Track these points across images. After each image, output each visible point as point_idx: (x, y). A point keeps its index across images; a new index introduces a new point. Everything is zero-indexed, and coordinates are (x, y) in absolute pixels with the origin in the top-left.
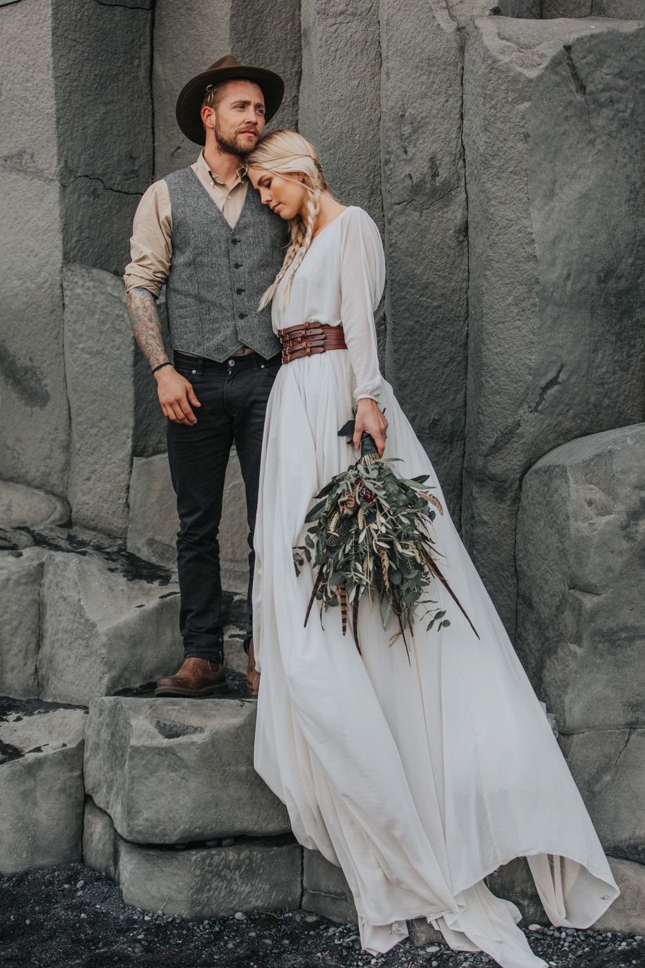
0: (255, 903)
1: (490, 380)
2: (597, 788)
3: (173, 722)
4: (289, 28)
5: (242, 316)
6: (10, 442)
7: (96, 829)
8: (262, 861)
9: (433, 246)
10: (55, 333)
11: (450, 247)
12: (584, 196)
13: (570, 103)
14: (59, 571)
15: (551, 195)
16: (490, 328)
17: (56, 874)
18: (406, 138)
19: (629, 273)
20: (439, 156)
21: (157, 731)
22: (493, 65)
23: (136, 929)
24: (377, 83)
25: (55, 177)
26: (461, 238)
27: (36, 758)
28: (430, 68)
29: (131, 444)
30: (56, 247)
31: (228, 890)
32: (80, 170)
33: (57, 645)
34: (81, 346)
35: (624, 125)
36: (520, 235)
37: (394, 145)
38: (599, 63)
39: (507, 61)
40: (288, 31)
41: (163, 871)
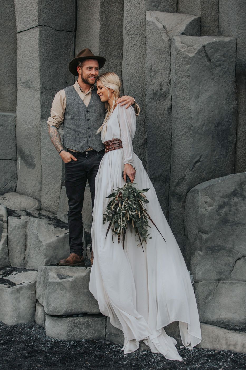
0: (89, 336)
1: (176, 160)
2: (207, 301)
3: (63, 274)
4: (119, 38)
5: (90, 137)
6: (22, 181)
7: (39, 311)
8: (92, 322)
9: (160, 114)
10: (38, 143)
11: (166, 114)
12: (210, 97)
13: (205, 65)
14: (32, 224)
15: (198, 96)
16: (176, 142)
17: (26, 326)
18: (152, 77)
19: (226, 124)
20: (163, 83)
21: (57, 277)
22: (178, 52)
23: (48, 343)
24: (145, 58)
25: (39, 90)
26: (170, 111)
27: (20, 287)
28: (160, 53)
29: (61, 182)
30: (39, 113)
31: (80, 332)
32: (48, 87)
33: (31, 249)
34: (45, 147)
35: (225, 73)
36: (186, 110)
37: (148, 79)
38: (216, 52)
39: (183, 51)
40: (119, 40)
41: (58, 324)
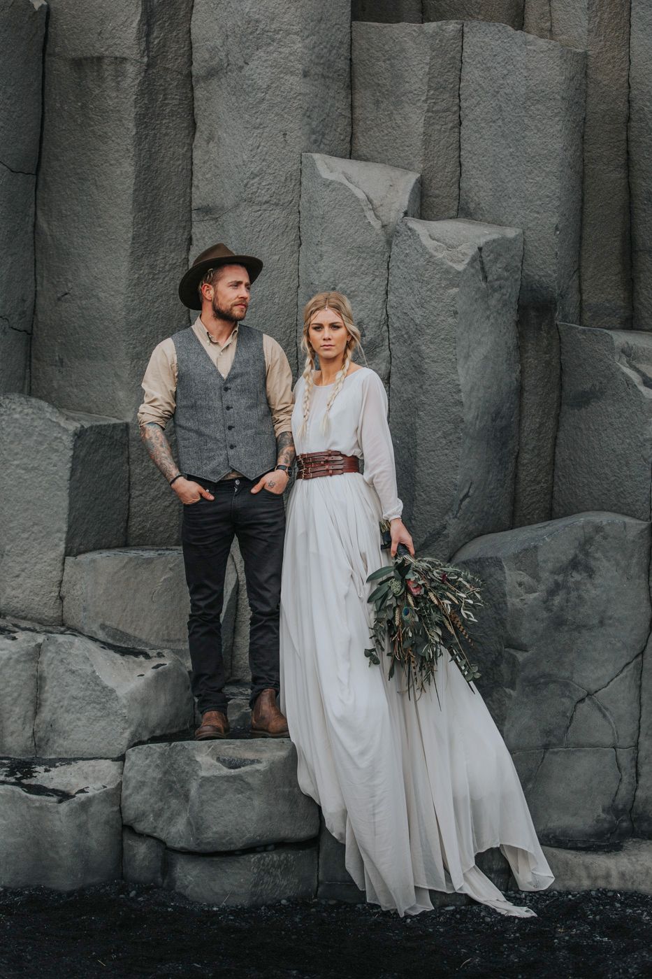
0: (289, 893)
1: (422, 493)
3: (231, 757)
4: (181, 202)
5: (232, 447)
7: (141, 851)
8: (294, 861)
12: (486, 357)
13: (479, 288)
14: (62, 650)
15: (467, 357)
16: (423, 455)
17: (107, 888)
19: (507, 415)
20: (366, 322)
21: (220, 764)
22: (430, 260)
24: (296, 259)
27: (85, 797)
28: (360, 254)
29: (64, 546)
31: (274, 883)
33: (61, 711)
34: (16, 462)
36: (449, 386)
38: (495, 260)
39: (440, 257)
40: (180, 205)
41: (226, 872)
